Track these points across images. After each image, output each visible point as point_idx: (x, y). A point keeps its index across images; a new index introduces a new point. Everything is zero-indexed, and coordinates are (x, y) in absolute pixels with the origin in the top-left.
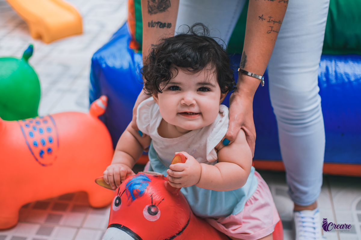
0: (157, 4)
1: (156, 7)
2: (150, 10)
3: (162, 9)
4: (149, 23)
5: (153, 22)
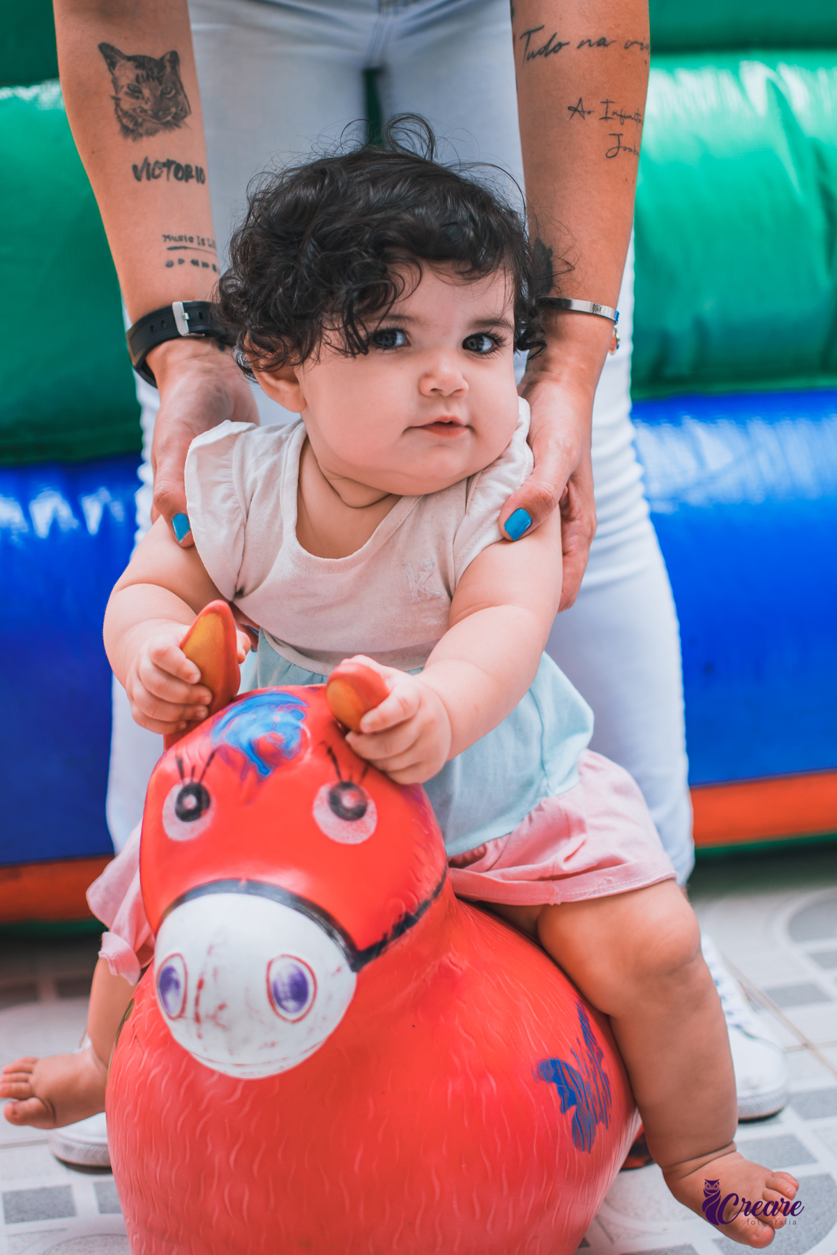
0: (149, 104)
1: (150, 112)
2: (131, 126)
3: (169, 118)
4: (135, 168)
5: (152, 161)
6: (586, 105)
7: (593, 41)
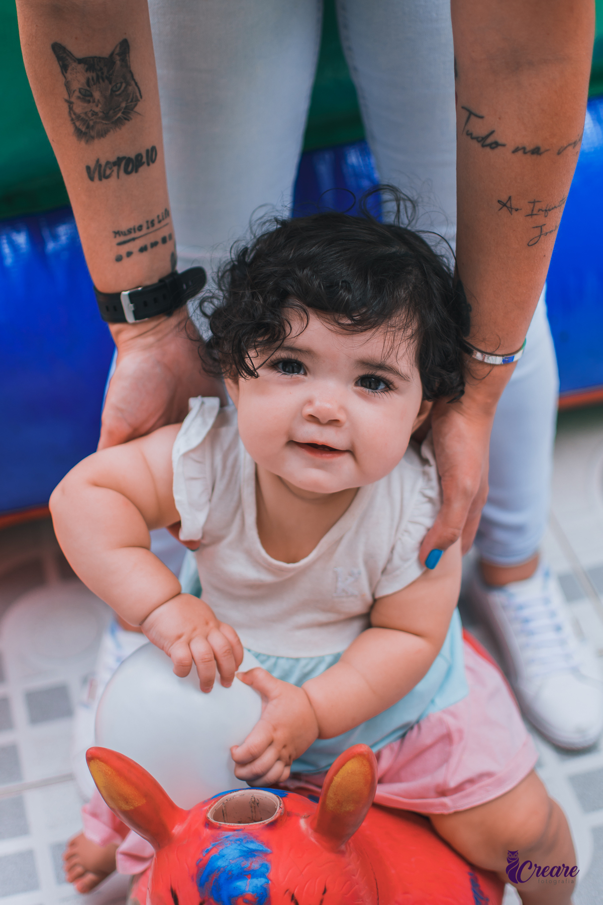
6: (514, 203)
7: (528, 149)
